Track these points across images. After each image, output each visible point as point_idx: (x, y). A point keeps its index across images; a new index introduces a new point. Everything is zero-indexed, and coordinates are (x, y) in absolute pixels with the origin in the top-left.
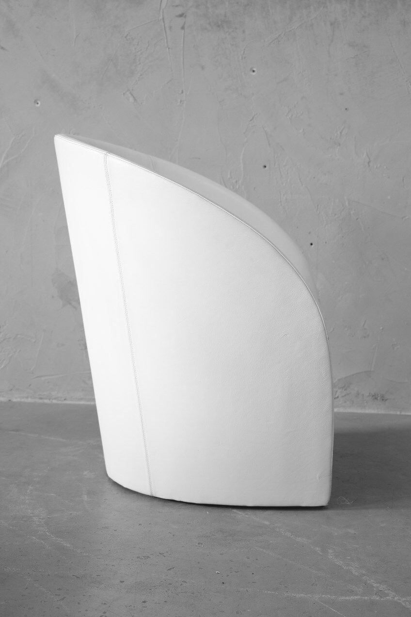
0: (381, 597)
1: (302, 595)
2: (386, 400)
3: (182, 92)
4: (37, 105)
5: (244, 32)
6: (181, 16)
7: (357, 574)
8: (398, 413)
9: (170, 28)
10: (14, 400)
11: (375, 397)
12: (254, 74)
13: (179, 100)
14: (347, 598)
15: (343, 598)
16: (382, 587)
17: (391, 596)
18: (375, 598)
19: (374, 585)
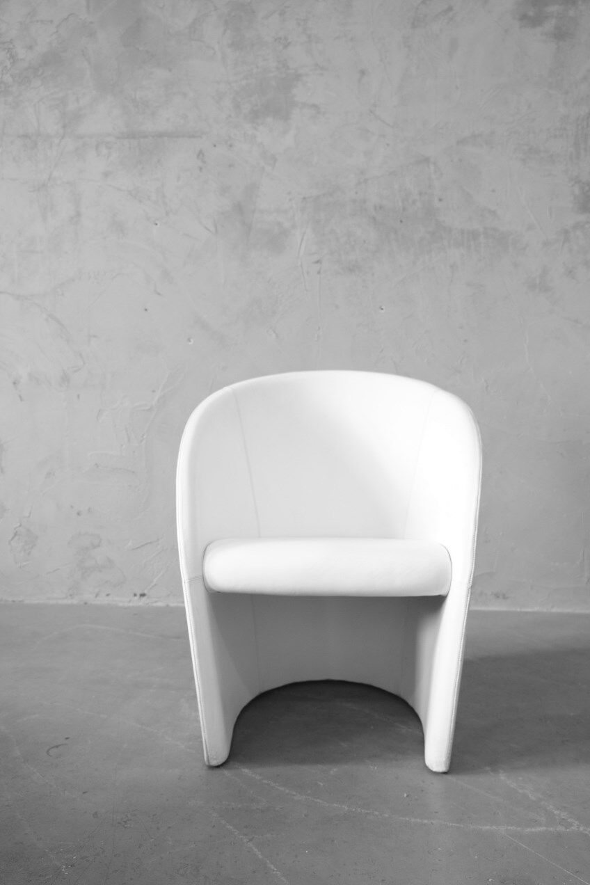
0: (566, 828)
1: (488, 827)
2: (507, 598)
3: (319, 328)
4: (190, 343)
5: (373, 275)
6: (317, 262)
7: (534, 799)
8: (518, 610)
9: (308, 273)
10: (172, 605)
12: (383, 311)
13: (316, 336)
14: (533, 830)
15: (529, 830)
16: (564, 815)
17: (576, 826)
18: (561, 829)
19: (555, 812)
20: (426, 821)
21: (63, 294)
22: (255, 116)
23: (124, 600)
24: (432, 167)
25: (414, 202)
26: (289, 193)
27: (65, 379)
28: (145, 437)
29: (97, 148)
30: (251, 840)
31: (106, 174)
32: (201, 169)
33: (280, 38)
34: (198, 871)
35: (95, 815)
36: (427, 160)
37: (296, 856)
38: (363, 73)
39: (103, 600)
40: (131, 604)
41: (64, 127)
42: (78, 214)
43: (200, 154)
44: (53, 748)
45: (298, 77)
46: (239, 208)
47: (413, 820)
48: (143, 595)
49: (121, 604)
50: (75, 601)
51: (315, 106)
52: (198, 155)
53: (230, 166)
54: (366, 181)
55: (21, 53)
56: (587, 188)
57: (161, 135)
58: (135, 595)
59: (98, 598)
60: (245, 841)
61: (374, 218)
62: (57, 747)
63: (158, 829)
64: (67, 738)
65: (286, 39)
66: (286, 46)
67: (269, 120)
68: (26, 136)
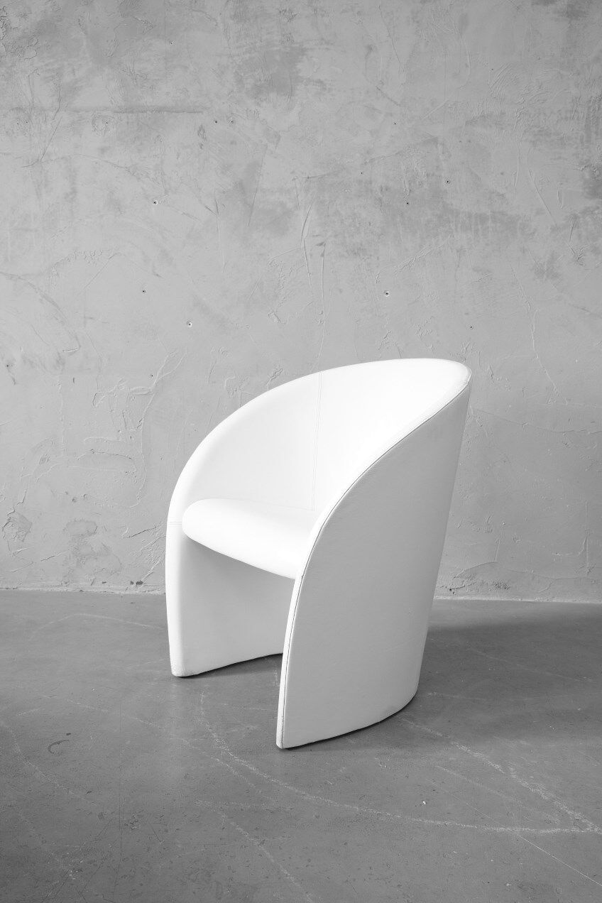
0: (581, 829)
1: (502, 829)
2: (509, 588)
3: (322, 313)
4: (189, 326)
5: (378, 258)
6: (321, 244)
7: (546, 798)
8: (520, 600)
9: (311, 255)
11: (498, 586)
12: (387, 296)
13: (320, 321)
14: (548, 831)
15: (543, 831)
16: (578, 815)
17: (591, 828)
18: (575, 830)
19: (569, 812)
20: (439, 823)
21: (58, 274)
22: (258, 92)
23: (119, 588)
24: (440, 147)
25: (421, 184)
26: (293, 172)
27: (60, 362)
28: (142, 422)
29: (93, 122)
30: (262, 843)
31: (103, 150)
32: (201, 146)
33: (285, 11)
34: (210, 876)
35: (101, 816)
36: (435, 141)
37: (309, 861)
38: (370, 48)
39: (99, 588)
40: (127, 592)
41: (59, 100)
42: (74, 191)
43: (201, 130)
44: (55, 744)
45: (303, 51)
46: (241, 187)
47: (426, 821)
48: (140, 583)
49: (118, 592)
50: (70, 589)
51: (320, 82)
52: (199, 132)
53: (232, 143)
54: (372, 160)
55: (15, 21)
56: (597, 173)
57: (160, 110)
58: (132, 583)
59: (93, 586)
60: (256, 844)
61: (380, 200)
62: (59, 743)
63: (167, 831)
64: (68, 734)
65: (291, 11)
66: (290, 19)
67: (273, 95)
68: (19, 109)
